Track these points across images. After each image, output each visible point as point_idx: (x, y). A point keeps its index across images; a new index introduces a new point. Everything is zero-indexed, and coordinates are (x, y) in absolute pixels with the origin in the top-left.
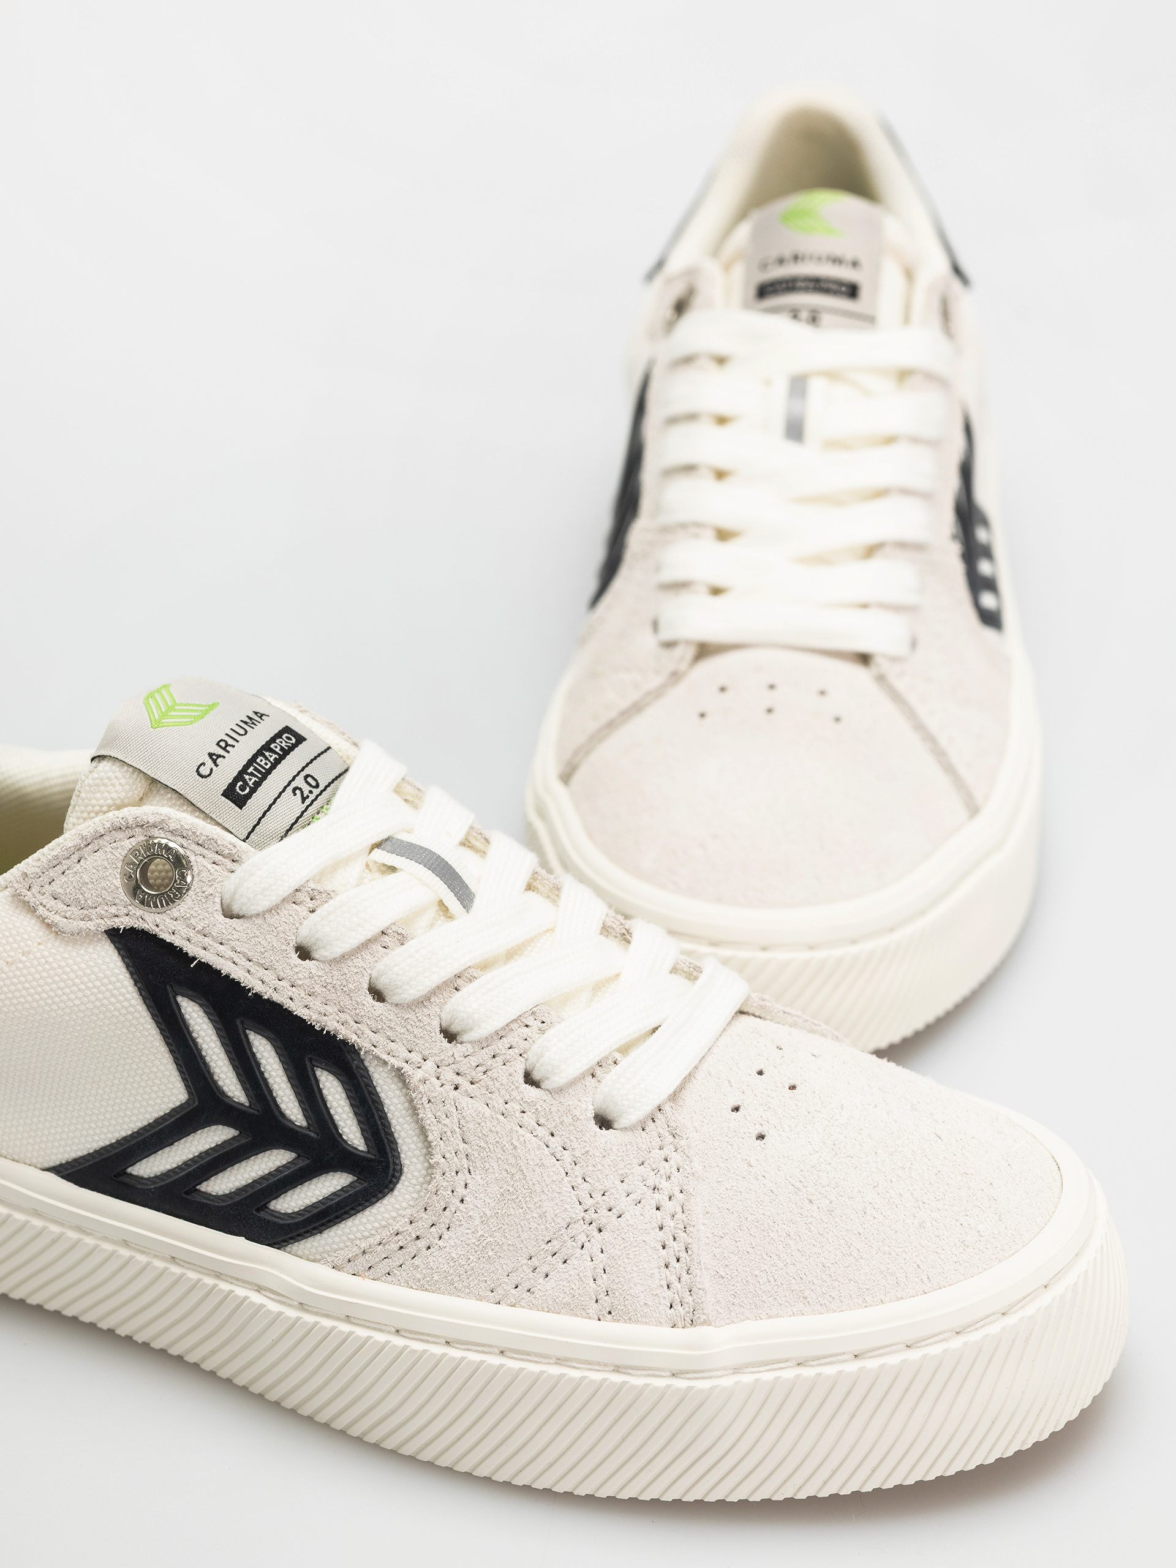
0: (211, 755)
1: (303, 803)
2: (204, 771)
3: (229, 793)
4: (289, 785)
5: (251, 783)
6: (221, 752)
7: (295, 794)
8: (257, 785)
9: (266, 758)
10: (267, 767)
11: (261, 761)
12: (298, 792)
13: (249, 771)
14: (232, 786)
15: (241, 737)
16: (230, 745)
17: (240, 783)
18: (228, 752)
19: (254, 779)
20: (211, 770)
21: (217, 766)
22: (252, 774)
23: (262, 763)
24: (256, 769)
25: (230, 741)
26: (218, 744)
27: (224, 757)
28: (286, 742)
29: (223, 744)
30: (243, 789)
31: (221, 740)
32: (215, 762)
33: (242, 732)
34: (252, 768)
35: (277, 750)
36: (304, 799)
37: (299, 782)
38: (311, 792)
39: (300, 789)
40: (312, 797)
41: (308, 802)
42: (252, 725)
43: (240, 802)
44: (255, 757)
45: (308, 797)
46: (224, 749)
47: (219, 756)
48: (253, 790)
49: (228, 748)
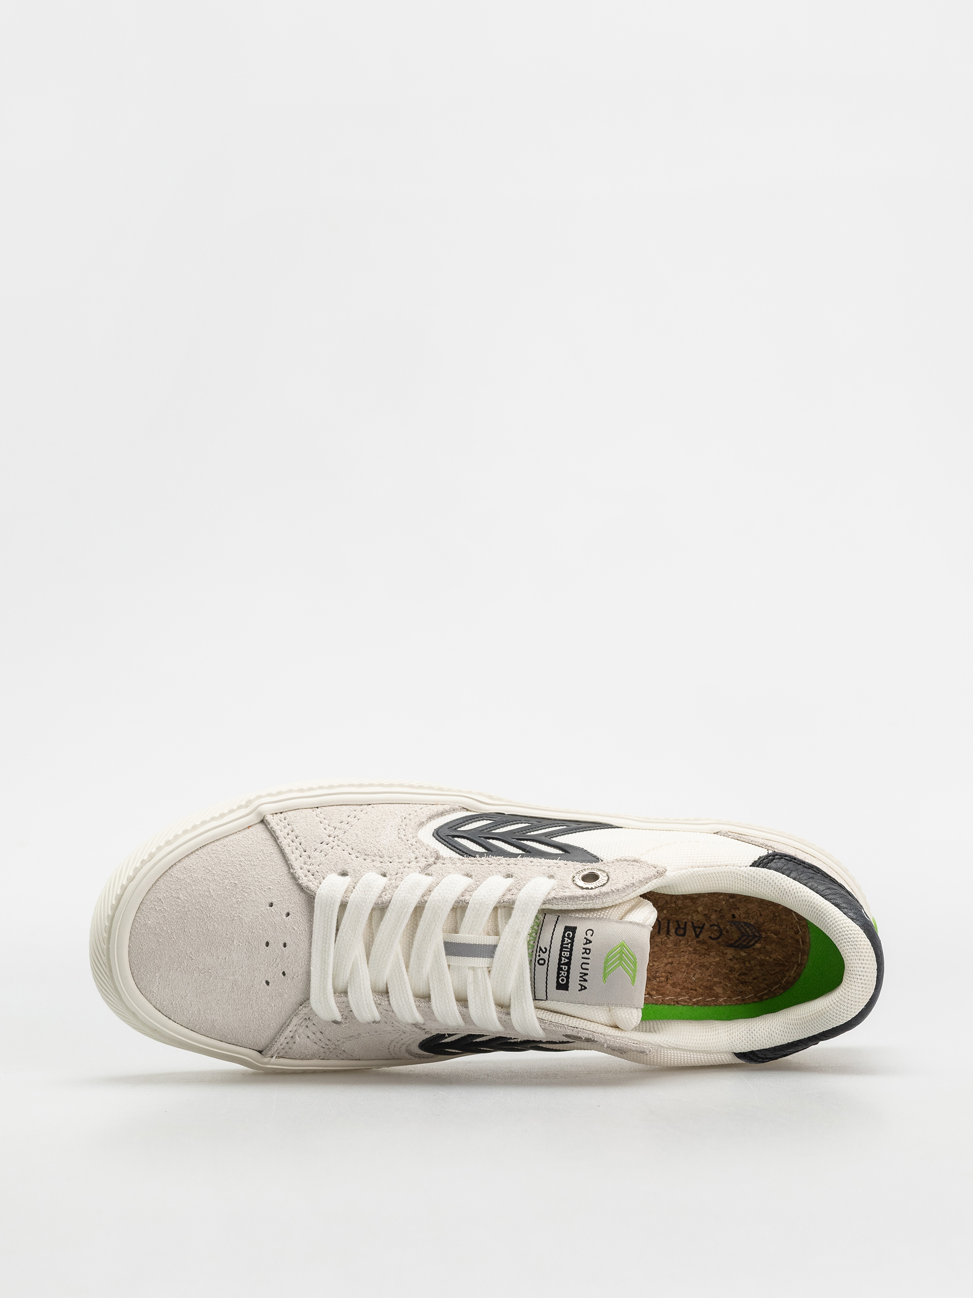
0: (590, 942)
1: (540, 947)
2: (590, 933)
3: (574, 930)
4: (550, 950)
5: (566, 939)
6: (587, 946)
7: (545, 948)
8: (563, 940)
9: (565, 957)
10: (563, 953)
11: (567, 954)
12: (544, 950)
13: (570, 944)
14: (574, 933)
15: (582, 962)
16: (584, 953)
17: (570, 937)
18: (584, 949)
19: (566, 942)
20: (587, 935)
21: (585, 938)
22: (568, 944)
23: (566, 953)
24: (567, 948)
25: (585, 955)
26: (590, 950)
27: (584, 944)
28: (562, 976)
29: (588, 951)
30: (569, 935)
31: (589, 953)
32: (587, 939)
33: (584, 966)
34: (569, 947)
35: (564, 967)
36: (541, 949)
37: (545, 956)
38: (539, 956)
39: (544, 953)
40: (538, 954)
41: (538, 949)
42: (582, 975)
43: (567, 929)
44: (571, 955)
45: (539, 952)
46: (586, 949)
47: (586, 943)
48: (564, 936)
49: (584, 950)
